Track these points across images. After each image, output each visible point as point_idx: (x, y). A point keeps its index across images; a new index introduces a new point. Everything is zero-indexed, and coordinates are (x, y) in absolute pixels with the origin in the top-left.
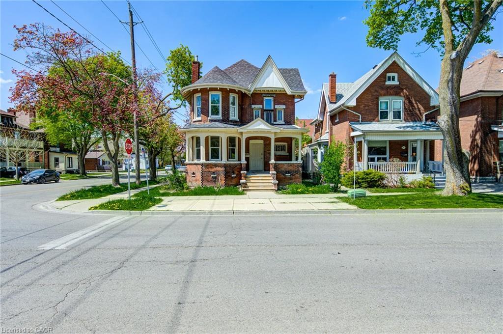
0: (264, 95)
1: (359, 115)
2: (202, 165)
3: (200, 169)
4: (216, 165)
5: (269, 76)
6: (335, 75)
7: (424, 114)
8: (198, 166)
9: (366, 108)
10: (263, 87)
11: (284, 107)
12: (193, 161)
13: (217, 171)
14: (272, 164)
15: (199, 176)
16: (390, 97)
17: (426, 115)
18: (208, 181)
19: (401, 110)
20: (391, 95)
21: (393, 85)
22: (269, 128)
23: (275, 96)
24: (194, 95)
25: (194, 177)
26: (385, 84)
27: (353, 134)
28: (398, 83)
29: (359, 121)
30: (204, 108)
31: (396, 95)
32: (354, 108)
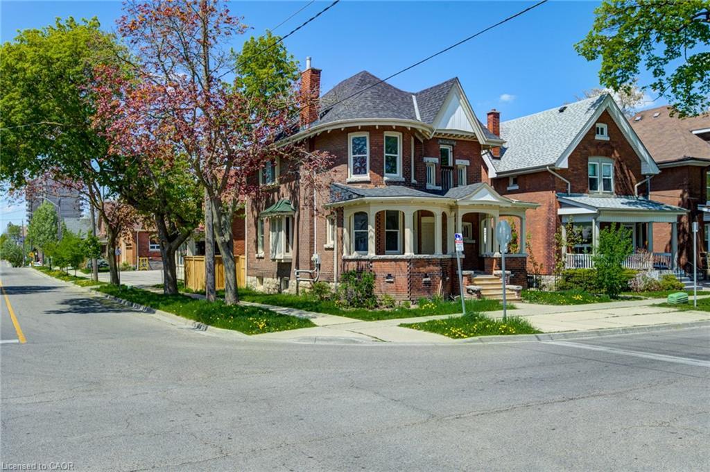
0: (440, 141)
1: (568, 182)
2: (409, 261)
3: (405, 269)
4: (429, 262)
5: (455, 112)
6: (498, 114)
7: (636, 186)
8: (402, 264)
9: (575, 172)
10: (447, 128)
11: (467, 163)
12: (350, 254)
13: (429, 271)
14: (496, 258)
15: (402, 280)
16: (600, 159)
17: (638, 187)
18: (419, 290)
19: (611, 177)
20: (601, 155)
21: (604, 141)
22: (497, 201)
23: (455, 143)
24: (349, 134)
25: (392, 282)
26: (594, 139)
27: (561, 211)
28: (608, 139)
29: (567, 192)
30: (376, 160)
31: (606, 156)
32: (562, 172)
